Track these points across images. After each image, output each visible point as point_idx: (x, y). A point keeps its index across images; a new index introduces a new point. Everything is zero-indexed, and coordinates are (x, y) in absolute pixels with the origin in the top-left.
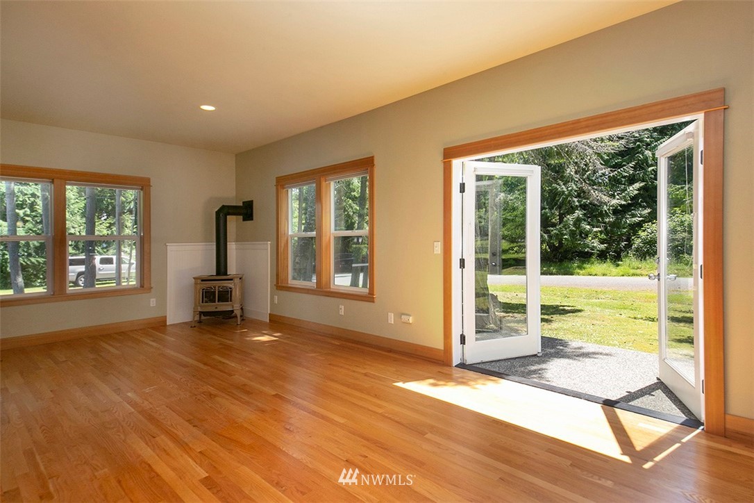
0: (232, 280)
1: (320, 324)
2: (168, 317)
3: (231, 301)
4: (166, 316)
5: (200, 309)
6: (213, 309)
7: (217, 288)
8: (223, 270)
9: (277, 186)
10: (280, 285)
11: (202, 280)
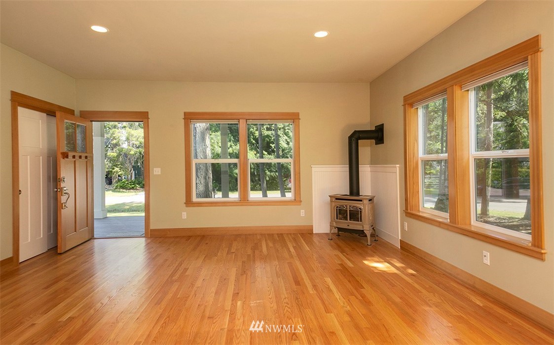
0: (361, 201)
1: (456, 268)
2: (314, 227)
3: (361, 221)
4: (312, 226)
5: (335, 224)
6: (345, 226)
7: (348, 207)
8: (355, 191)
9: (404, 105)
10: (410, 212)
11: (336, 199)
